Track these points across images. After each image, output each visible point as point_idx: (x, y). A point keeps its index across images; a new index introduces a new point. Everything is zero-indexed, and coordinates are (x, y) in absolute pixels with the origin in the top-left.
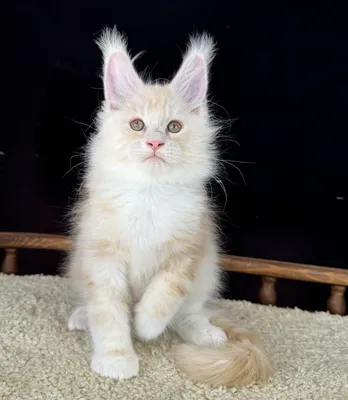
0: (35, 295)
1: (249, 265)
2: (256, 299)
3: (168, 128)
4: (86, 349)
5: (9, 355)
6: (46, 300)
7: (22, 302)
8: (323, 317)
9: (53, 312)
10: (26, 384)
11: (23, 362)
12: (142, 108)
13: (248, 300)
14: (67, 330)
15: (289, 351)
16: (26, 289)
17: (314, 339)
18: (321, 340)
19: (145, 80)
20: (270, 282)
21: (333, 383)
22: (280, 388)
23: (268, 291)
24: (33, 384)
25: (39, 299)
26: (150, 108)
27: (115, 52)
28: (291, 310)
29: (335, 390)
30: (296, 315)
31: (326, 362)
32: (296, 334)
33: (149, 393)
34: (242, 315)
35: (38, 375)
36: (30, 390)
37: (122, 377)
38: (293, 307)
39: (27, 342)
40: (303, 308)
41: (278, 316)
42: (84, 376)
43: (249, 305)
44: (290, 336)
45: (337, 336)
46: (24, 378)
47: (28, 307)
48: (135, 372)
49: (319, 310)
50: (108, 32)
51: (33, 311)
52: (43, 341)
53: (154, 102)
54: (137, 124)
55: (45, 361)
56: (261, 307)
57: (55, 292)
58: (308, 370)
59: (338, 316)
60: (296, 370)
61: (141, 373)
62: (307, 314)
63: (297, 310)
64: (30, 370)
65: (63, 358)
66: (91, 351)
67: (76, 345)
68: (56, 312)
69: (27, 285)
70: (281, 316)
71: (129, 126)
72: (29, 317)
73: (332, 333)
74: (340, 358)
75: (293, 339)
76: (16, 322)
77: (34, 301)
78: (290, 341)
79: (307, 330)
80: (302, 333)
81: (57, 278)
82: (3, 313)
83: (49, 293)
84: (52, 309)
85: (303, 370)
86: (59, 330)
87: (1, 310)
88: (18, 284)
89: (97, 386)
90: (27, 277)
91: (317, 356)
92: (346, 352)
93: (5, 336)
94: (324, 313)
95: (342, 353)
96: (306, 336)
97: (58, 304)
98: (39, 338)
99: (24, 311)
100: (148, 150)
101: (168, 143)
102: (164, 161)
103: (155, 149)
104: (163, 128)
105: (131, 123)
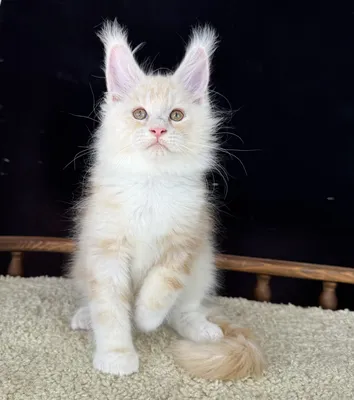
0: (40, 296)
1: (244, 263)
2: (252, 296)
3: (171, 116)
4: (88, 346)
5: (14, 354)
6: (50, 301)
7: (27, 303)
8: (316, 312)
9: (57, 313)
10: (31, 382)
11: (28, 361)
12: (144, 97)
13: (244, 297)
14: (71, 329)
15: (282, 346)
16: (31, 290)
17: (306, 333)
18: (314, 334)
19: (146, 71)
20: (265, 279)
21: (324, 375)
22: (273, 381)
23: (263, 288)
24: (37, 381)
25: (43, 300)
27: (116, 44)
28: (285, 306)
30: (290, 310)
31: (318, 355)
32: (290, 329)
33: (148, 388)
34: (238, 311)
35: (42, 373)
36: (34, 387)
37: (122, 373)
38: (286, 303)
39: (31, 341)
40: (296, 304)
41: (272, 311)
42: (86, 373)
43: (244, 301)
44: (284, 330)
45: (328, 330)
46: (28, 377)
47: (33, 307)
48: (136, 368)
49: (312, 305)
50: (109, 25)
51: (38, 312)
52: (47, 340)
53: (156, 91)
54: (140, 113)
55: (49, 359)
56: (256, 304)
57: (59, 293)
58: (300, 363)
59: (330, 311)
60: (289, 363)
61: (141, 370)
62: (300, 309)
63: (291, 306)
64: (34, 368)
65: (67, 357)
66: (93, 349)
67: (79, 343)
69: (32, 286)
70: (275, 312)
71: (131, 115)
72: (34, 318)
73: (324, 328)
75: (287, 334)
76: (21, 323)
77: (39, 302)
78: (284, 336)
79: (300, 326)
80: (295, 328)
81: (61, 279)
82: (9, 314)
83: (53, 293)
84: (56, 308)
85: (296, 363)
86: (63, 329)
87: (7, 311)
88: (24, 286)
89: (99, 382)
90: (32, 279)
91: (309, 350)
92: (337, 345)
93: (11, 336)
94: (316, 308)
95: (333, 346)
96: (299, 331)
97: (62, 304)
98: (44, 338)
99: (29, 312)
100: (151, 137)
101: (170, 131)
102: (167, 149)
103: (158, 136)
104: (166, 116)
105: (134, 113)
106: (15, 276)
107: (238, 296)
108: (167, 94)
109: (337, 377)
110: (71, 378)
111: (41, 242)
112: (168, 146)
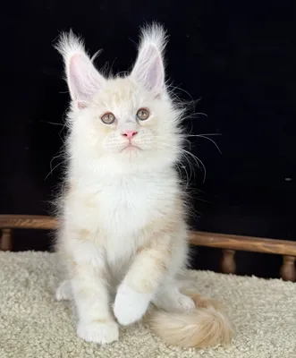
0: (28, 269)
1: (211, 239)
2: (219, 269)
3: (137, 116)
4: (72, 317)
5: (6, 324)
6: (37, 274)
7: (16, 275)
8: (277, 283)
9: (43, 284)
10: (22, 349)
11: (19, 330)
13: (211, 270)
14: (56, 301)
15: (249, 315)
17: (270, 303)
18: (276, 305)
20: (230, 254)
21: (288, 344)
22: (242, 349)
23: (229, 261)
25: (30, 273)
28: (249, 278)
29: (290, 350)
30: (254, 282)
31: (282, 325)
32: (254, 300)
34: (207, 283)
35: (31, 341)
37: (104, 342)
38: (250, 275)
39: (21, 312)
40: (259, 275)
41: (238, 283)
42: (71, 341)
43: (212, 274)
44: (249, 301)
45: (289, 301)
46: (19, 345)
47: (22, 280)
48: (116, 337)
49: (273, 278)
52: (35, 311)
55: (37, 328)
56: (223, 276)
57: (45, 267)
58: (266, 333)
59: (289, 283)
60: (256, 332)
61: (121, 338)
62: (262, 281)
63: (254, 278)
64: (25, 337)
65: (53, 326)
67: (64, 314)
70: (240, 284)
72: (23, 288)
73: (285, 299)
75: (252, 304)
76: (12, 294)
77: (27, 275)
78: (249, 306)
79: (263, 296)
80: (259, 298)
83: (40, 267)
84: (42, 281)
85: (261, 332)
86: (49, 300)
88: (13, 260)
89: (83, 350)
90: (20, 253)
91: (273, 319)
94: (277, 280)
96: (263, 301)
97: (47, 276)
98: (32, 308)
106: (5, 250)
107: (206, 269)
110: (58, 347)
111: (28, 220)
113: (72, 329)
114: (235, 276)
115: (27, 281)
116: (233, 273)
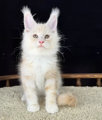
0: (14, 91)
2: (76, 85)
3: (45, 37)
4: (26, 105)
5: (5, 109)
6: (17, 93)
7: (10, 94)
9: (18, 96)
10: (9, 116)
11: (9, 110)
13: (73, 86)
14: (21, 101)
15: (83, 99)
16: (12, 90)
17: (91, 94)
18: (93, 95)
20: (79, 80)
21: (94, 107)
22: (78, 110)
23: (79, 82)
24: (11, 116)
26: (39, 31)
28: (86, 87)
29: (94, 109)
31: (93, 101)
32: (86, 94)
33: (41, 115)
34: (71, 90)
35: (12, 114)
36: (10, 118)
38: (86, 86)
39: (10, 105)
40: (89, 86)
41: (81, 89)
42: (25, 112)
43: (73, 87)
44: (84, 95)
45: (98, 93)
46: (9, 115)
47: (12, 95)
48: (38, 110)
49: (94, 86)
51: (13, 96)
52: (15, 104)
53: (40, 29)
54: (35, 36)
55: (15, 109)
56: (77, 87)
57: (20, 90)
58: (87, 104)
59: (99, 87)
60: (84, 104)
61: (40, 110)
62: (90, 87)
64: (10, 112)
65: (20, 108)
67: (23, 104)
68: (19, 96)
69: (12, 89)
70: (82, 89)
73: (97, 93)
74: (98, 99)
75: (85, 95)
76: (8, 100)
77: (14, 93)
78: (84, 96)
79: (89, 92)
80: (88, 93)
82: (5, 98)
83: (18, 90)
84: (18, 95)
85: (86, 104)
86: (19, 101)
87: (5, 97)
88: (10, 89)
89: (28, 115)
90: (12, 87)
91: (91, 100)
92: (100, 97)
93: (5, 104)
94: (95, 87)
95: (99, 98)
96: (89, 94)
97: (20, 93)
98: (14, 103)
99: (11, 97)
100: (39, 44)
101: (45, 42)
102: (44, 48)
103: (41, 44)
104: (44, 37)
105: (33, 36)
106: (8, 87)
107: (71, 86)
108: (44, 30)
109: (98, 107)
110: (20, 114)
111: (14, 76)
112: (45, 47)
113: (25, 109)
114: (81, 87)
115: (14, 95)
116: (80, 86)
